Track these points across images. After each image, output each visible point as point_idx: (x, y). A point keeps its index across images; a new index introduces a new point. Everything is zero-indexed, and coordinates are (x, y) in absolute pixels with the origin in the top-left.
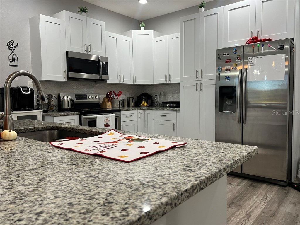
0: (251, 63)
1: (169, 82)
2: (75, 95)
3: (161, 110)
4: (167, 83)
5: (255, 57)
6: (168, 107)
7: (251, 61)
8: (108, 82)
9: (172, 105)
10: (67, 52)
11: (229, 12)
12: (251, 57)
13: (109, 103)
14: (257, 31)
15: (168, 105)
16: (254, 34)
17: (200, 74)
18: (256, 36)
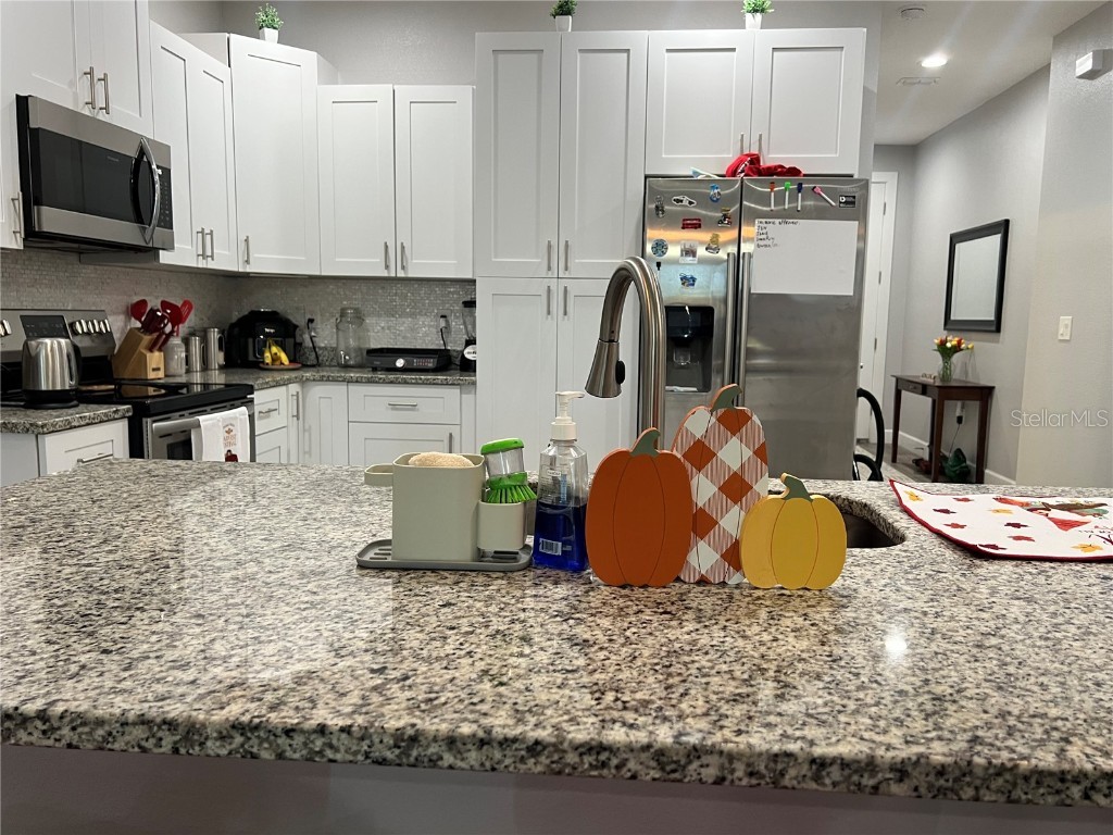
0: (764, 236)
1: (401, 274)
2: (21, 316)
3: (392, 382)
4: (393, 275)
5: (777, 221)
6: (403, 370)
7: (764, 231)
8: (165, 258)
9: (416, 362)
10: (22, 103)
11: (667, 55)
12: (764, 220)
13: (157, 354)
14: (755, 138)
15: (400, 363)
16: (746, 144)
17: (558, 255)
18: (755, 151)
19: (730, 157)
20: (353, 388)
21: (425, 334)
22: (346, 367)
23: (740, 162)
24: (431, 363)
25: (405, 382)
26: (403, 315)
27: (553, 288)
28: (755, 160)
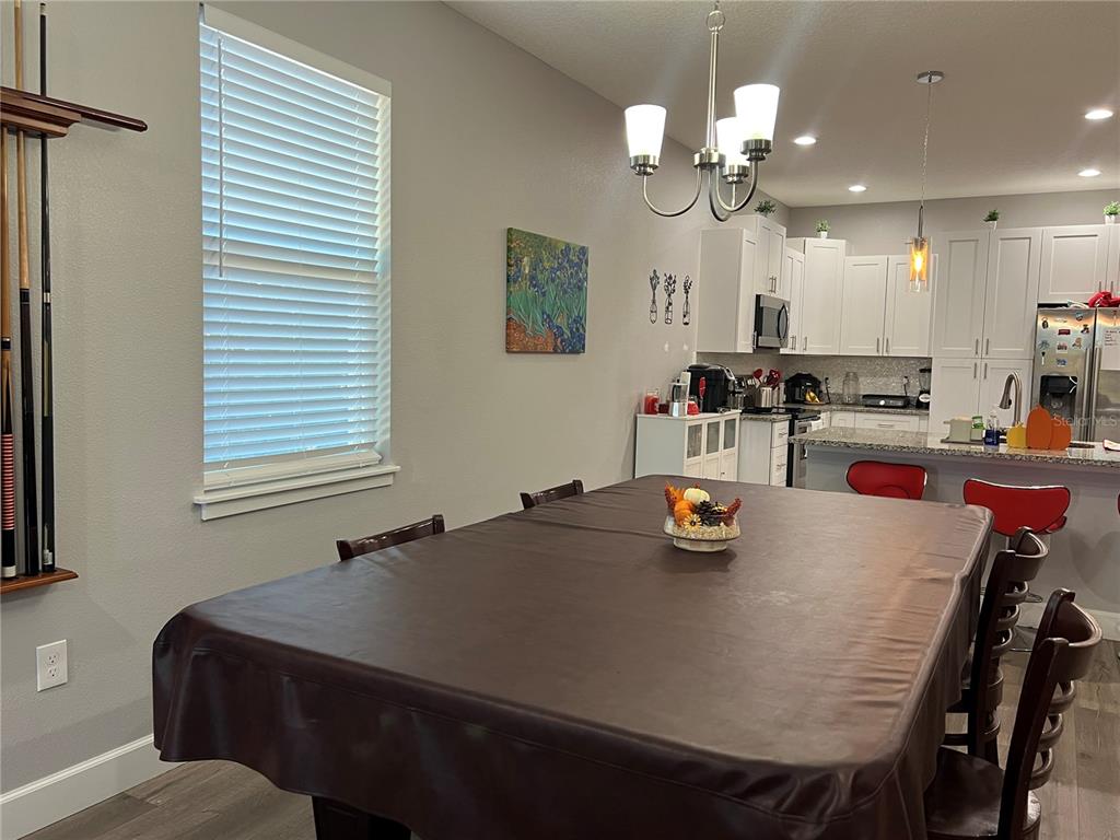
1: (885, 354)
3: (881, 413)
4: (880, 355)
5: (1118, 331)
6: (884, 406)
7: (1109, 337)
9: (892, 402)
10: (758, 297)
11: (1054, 240)
12: (1109, 331)
14: (1109, 283)
15: (882, 403)
16: (1103, 286)
17: (983, 346)
18: (1109, 291)
19: (1092, 293)
20: (858, 415)
21: (894, 387)
22: (848, 404)
23: (1098, 297)
24: (900, 403)
25: (888, 413)
26: (882, 376)
27: (978, 365)
28: (1107, 296)
